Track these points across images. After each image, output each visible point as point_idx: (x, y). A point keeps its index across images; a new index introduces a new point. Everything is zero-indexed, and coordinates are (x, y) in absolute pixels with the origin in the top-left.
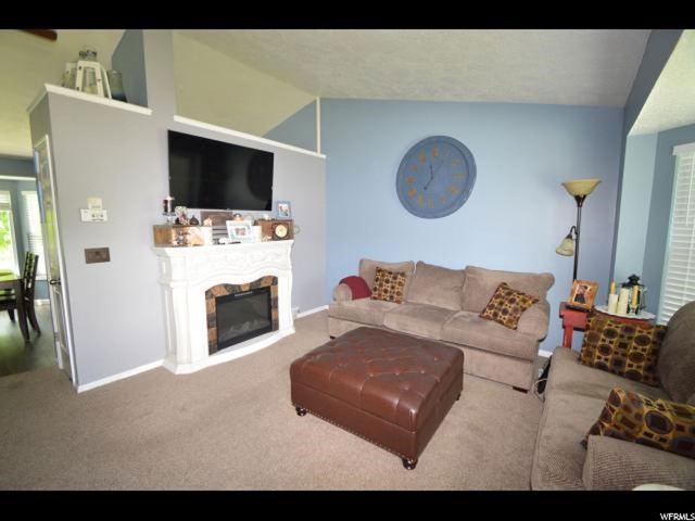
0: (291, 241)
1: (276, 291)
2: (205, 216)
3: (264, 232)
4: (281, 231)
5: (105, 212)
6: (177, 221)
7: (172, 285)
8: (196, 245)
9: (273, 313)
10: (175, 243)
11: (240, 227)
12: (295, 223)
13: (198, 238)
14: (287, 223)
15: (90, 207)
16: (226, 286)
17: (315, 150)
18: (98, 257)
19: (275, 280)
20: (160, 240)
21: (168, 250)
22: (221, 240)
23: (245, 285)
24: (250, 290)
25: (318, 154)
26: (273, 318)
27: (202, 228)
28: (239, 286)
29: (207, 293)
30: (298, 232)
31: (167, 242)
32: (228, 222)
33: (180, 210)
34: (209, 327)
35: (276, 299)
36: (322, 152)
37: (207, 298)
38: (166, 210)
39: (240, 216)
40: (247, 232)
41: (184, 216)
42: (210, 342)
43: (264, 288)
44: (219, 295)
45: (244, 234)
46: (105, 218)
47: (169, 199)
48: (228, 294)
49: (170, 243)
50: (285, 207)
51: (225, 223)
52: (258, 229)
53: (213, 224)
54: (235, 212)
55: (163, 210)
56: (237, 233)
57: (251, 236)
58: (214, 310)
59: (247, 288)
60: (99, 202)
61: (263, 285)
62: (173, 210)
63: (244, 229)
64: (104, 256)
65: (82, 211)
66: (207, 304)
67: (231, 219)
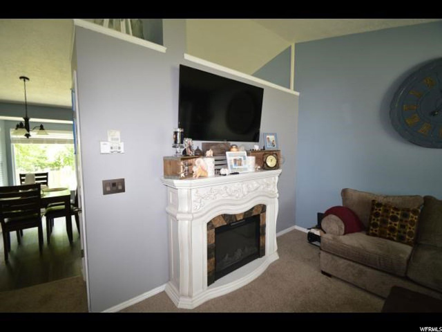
0: (279, 171)
1: (264, 218)
2: (207, 148)
3: (257, 162)
4: (271, 161)
5: (122, 145)
6: (185, 152)
7: (178, 216)
8: (200, 177)
9: (261, 240)
10: (182, 175)
11: (238, 158)
12: (281, 153)
13: (203, 169)
14: (275, 153)
15: (109, 139)
16: (224, 216)
17: (289, 88)
18: (114, 188)
19: (263, 208)
20: (169, 171)
21: (177, 182)
22: (223, 171)
23: (240, 215)
24: (244, 219)
25: (291, 91)
26: (261, 244)
27: (205, 159)
28: (235, 216)
29: (208, 224)
30: (283, 163)
31: (175, 174)
32: (227, 153)
33: (187, 141)
34: (209, 258)
35: (264, 226)
36: (295, 90)
37: (208, 230)
38: (176, 142)
39: (237, 147)
40: (243, 163)
41: (190, 147)
42: (209, 273)
43: (255, 216)
44: (218, 226)
45: (240, 165)
46: (122, 150)
47: (179, 130)
48: (226, 224)
49: (179, 175)
50: (272, 138)
51: (225, 155)
52: (252, 159)
53: (214, 155)
54: (232, 143)
55: (173, 141)
56: (235, 164)
57: (246, 166)
58: (213, 241)
59: (241, 218)
60: (117, 134)
61: (255, 213)
62: (182, 142)
63: (241, 159)
64: (120, 188)
65: (102, 143)
66: (208, 235)
67: (229, 150)
